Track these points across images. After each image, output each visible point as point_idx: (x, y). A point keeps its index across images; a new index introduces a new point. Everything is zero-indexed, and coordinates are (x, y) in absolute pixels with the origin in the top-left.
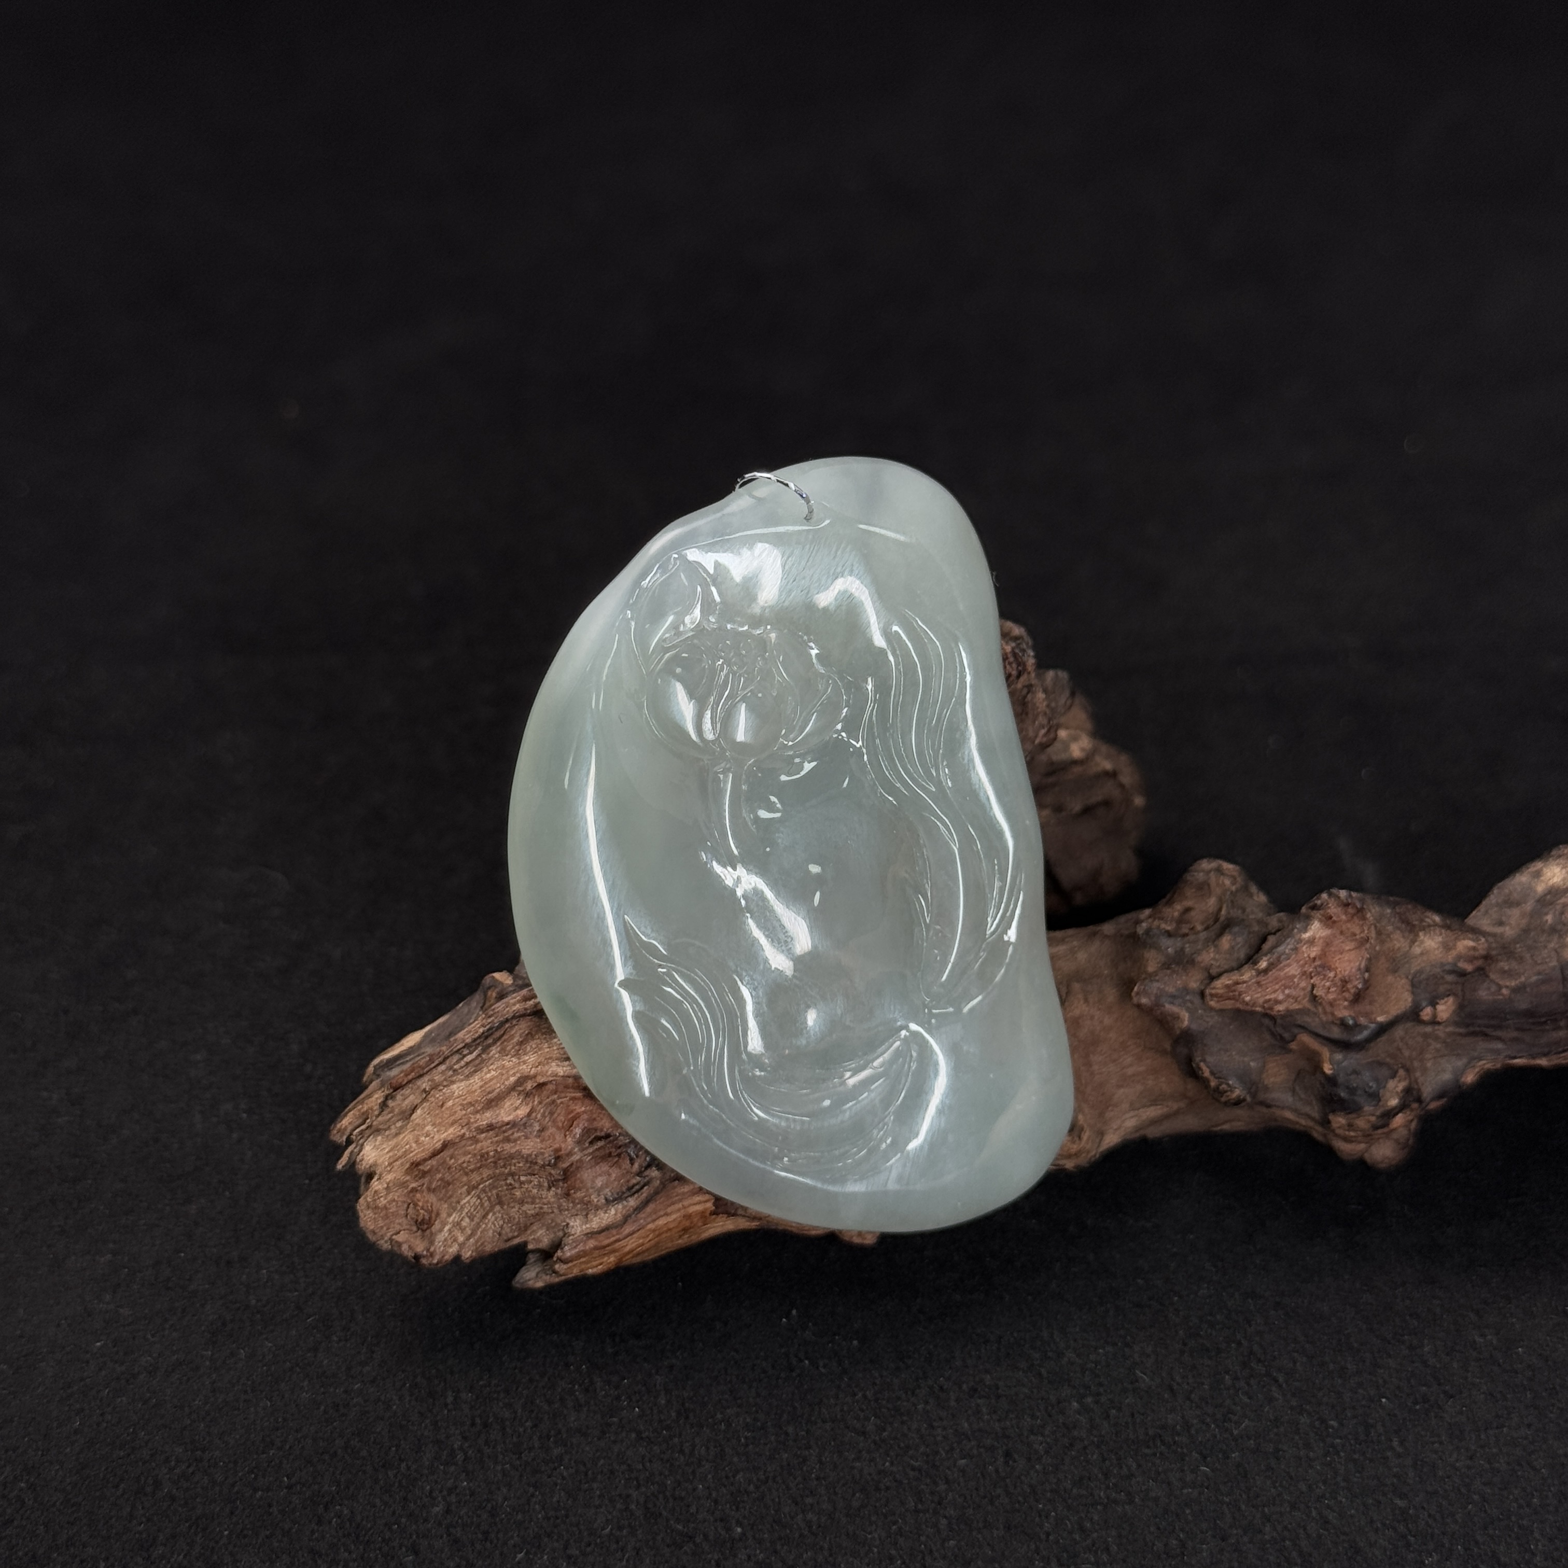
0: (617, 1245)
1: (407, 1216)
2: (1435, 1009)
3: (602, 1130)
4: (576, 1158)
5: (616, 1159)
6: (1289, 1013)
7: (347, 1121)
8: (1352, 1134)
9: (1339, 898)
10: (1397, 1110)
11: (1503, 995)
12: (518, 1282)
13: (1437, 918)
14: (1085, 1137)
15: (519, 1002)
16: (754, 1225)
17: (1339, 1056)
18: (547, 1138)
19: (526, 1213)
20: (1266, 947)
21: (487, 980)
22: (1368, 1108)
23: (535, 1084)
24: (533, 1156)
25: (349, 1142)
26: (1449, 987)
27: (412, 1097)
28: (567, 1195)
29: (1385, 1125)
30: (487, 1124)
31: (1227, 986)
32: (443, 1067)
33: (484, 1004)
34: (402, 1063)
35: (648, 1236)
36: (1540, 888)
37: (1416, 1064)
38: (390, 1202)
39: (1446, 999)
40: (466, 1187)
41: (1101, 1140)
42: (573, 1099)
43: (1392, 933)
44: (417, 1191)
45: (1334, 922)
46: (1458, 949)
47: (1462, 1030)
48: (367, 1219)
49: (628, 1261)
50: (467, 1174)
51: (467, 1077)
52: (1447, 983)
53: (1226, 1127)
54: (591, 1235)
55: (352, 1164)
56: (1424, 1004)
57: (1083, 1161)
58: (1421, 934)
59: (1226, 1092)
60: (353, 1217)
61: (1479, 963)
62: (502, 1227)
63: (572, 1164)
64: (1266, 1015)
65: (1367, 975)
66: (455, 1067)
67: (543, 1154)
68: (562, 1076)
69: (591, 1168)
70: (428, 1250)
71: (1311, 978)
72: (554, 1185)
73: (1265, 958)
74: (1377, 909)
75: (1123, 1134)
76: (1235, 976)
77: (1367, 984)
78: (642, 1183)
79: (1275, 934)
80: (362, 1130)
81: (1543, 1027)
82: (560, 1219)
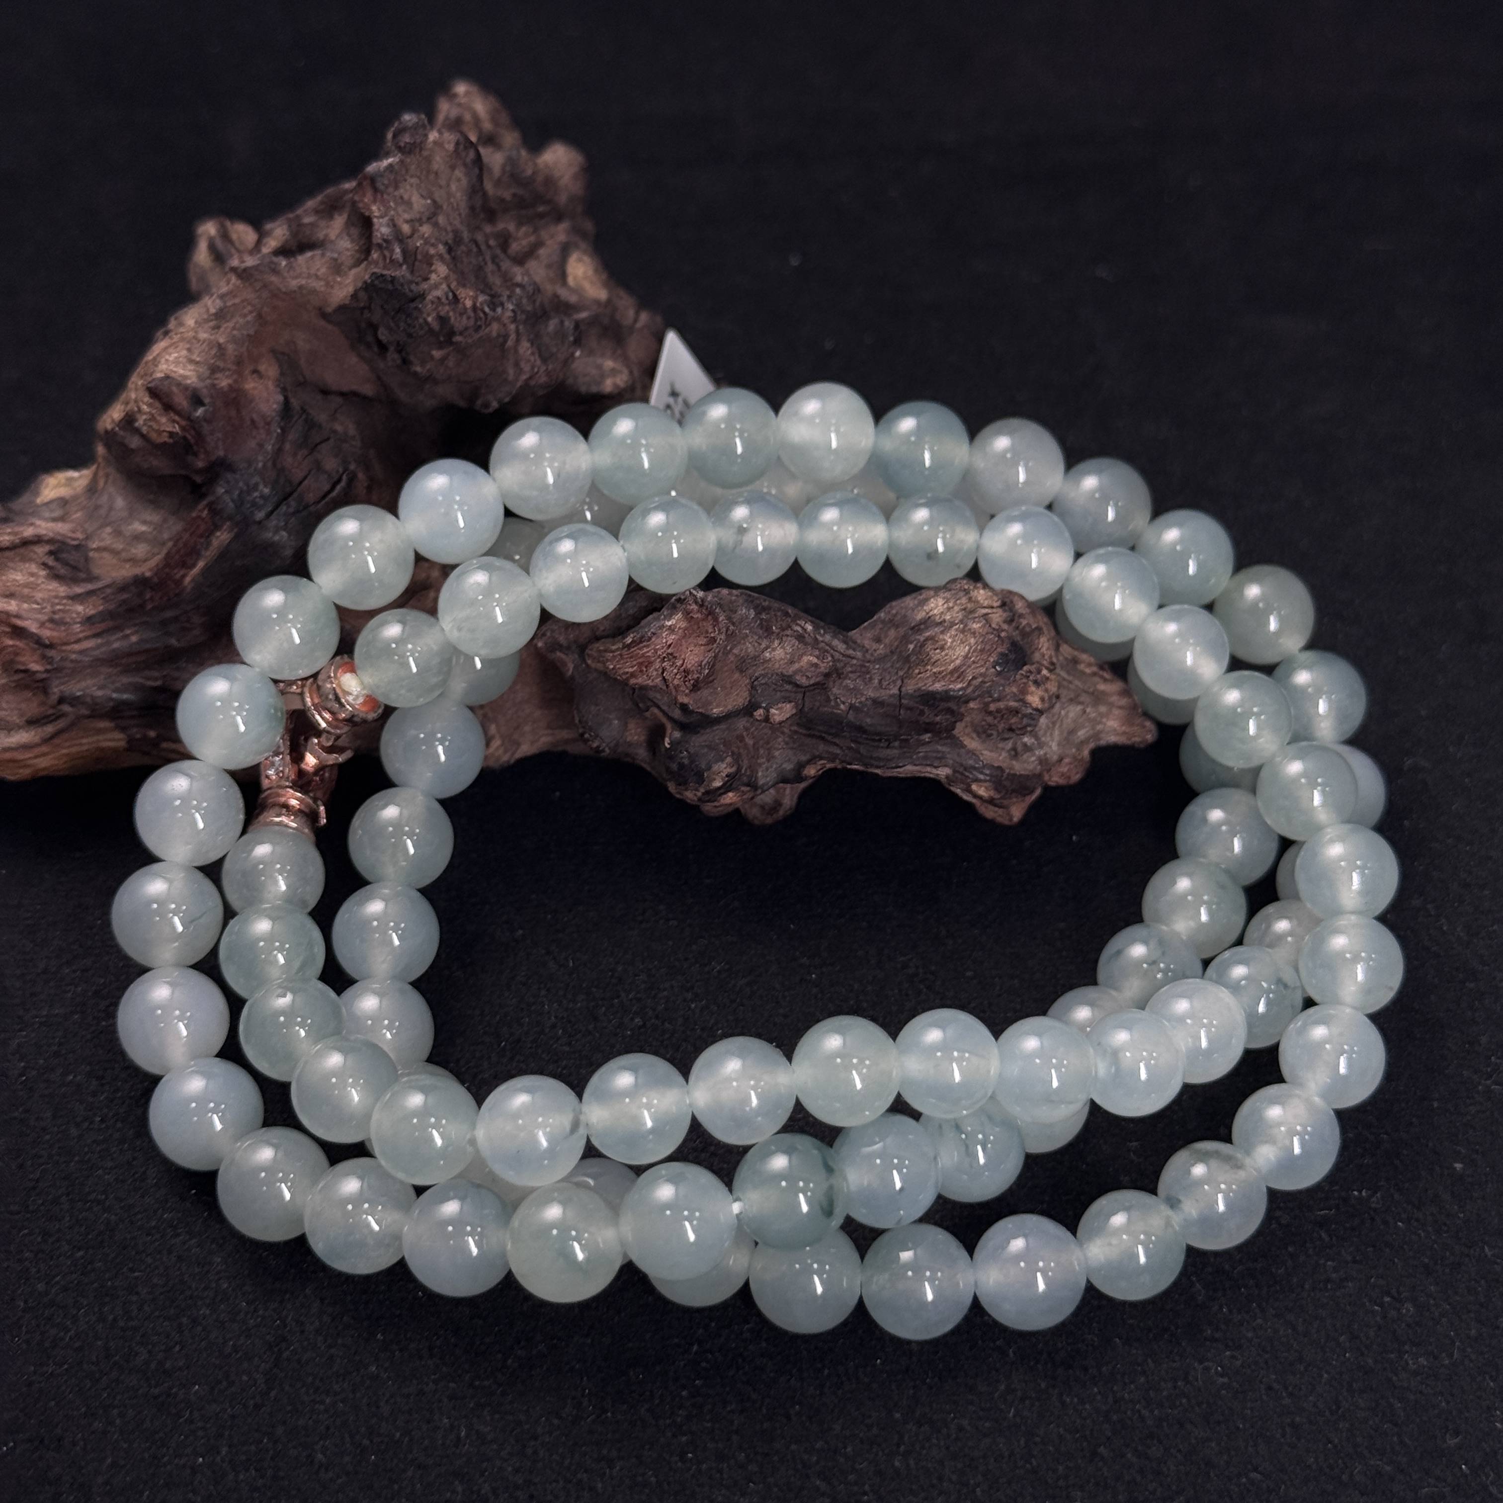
0: (31, 761)
2: (768, 711)
3: (24, 664)
5: (35, 690)
6: (643, 688)
9: (696, 598)
10: (722, 791)
11: (841, 710)
17: (677, 735)
26: (788, 695)
29: (715, 801)
31: (600, 651)
35: (60, 758)
36: (920, 615)
39: (780, 705)
41: (517, 749)
43: (747, 636)
45: (692, 617)
46: (802, 664)
47: (803, 731)
52: (786, 691)
56: (759, 705)
58: (776, 642)
59: (589, 740)
61: (818, 679)
64: (627, 685)
65: (707, 671)
69: (16, 692)
71: (663, 661)
73: (632, 635)
75: (541, 746)
76: (608, 644)
77: (707, 677)
78: (56, 715)
81: (876, 744)
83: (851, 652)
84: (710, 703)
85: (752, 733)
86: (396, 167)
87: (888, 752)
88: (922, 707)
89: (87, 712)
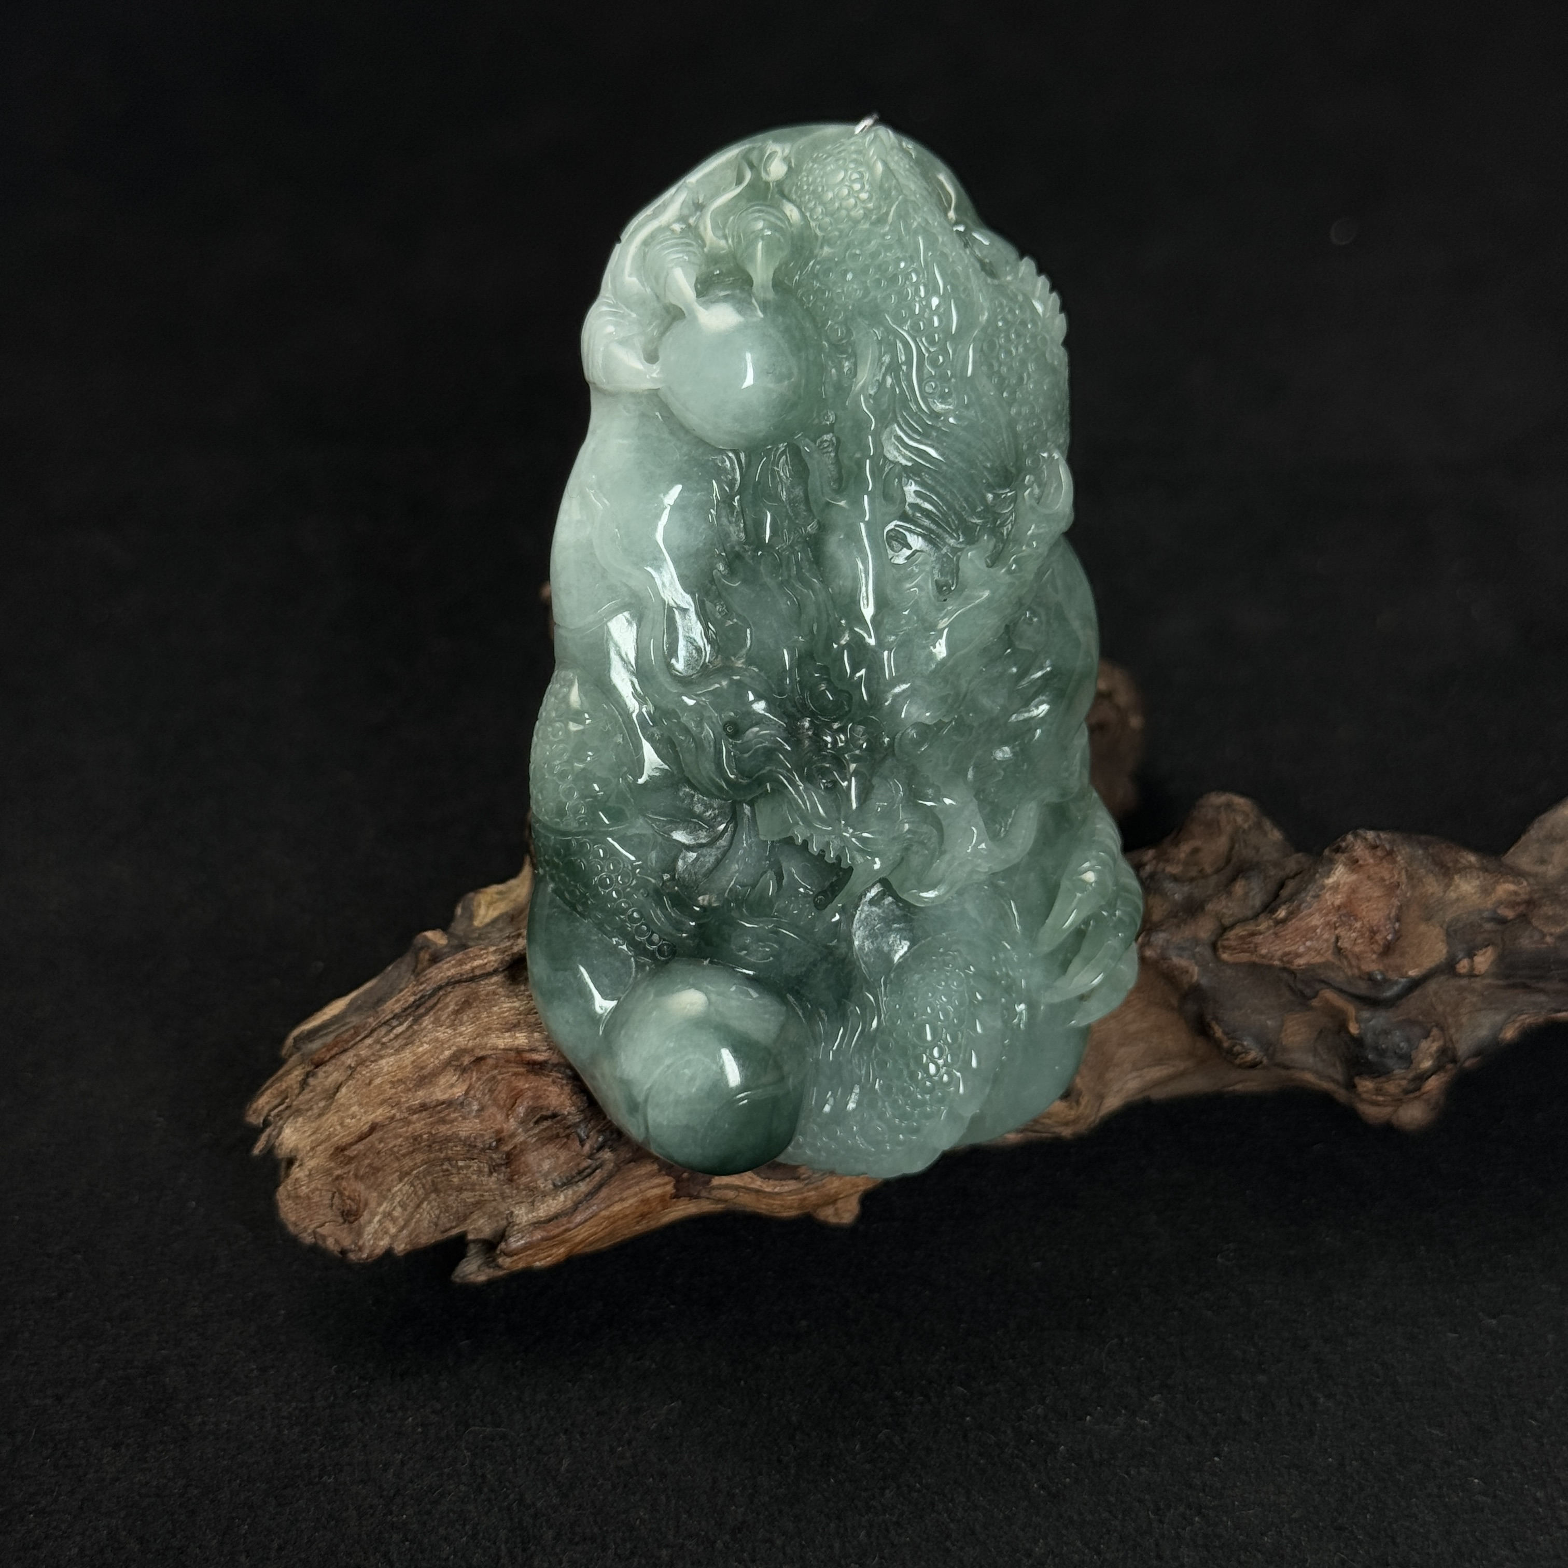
0: (567, 1235)
1: (332, 1206)
2: (1473, 961)
3: (548, 1109)
4: (520, 1139)
5: (565, 1140)
6: (1311, 968)
7: (264, 1102)
8: (1381, 1098)
9: (1366, 839)
10: (1429, 1074)
11: (1547, 943)
12: (458, 1276)
13: (1472, 858)
14: (1084, 1102)
15: (454, 966)
16: (720, 1207)
17: (1366, 1014)
18: (487, 1118)
19: (465, 1202)
20: (1285, 893)
21: (419, 939)
22: (1397, 1072)
23: (473, 1059)
24: (472, 1139)
25: (266, 1124)
26: (1488, 936)
27: (335, 1074)
28: (511, 1180)
29: (1419, 1089)
30: (420, 1104)
31: (1242, 938)
32: (369, 1041)
33: (416, 967)
34: (326, 1035)
35: (601, 1224)
37: (1450, 1020)
38: (313, 1191)
39: (1484, 950)
40: (398, 1174)
41: (1101, 1104)
42: (516, 1074)
43: (1424, 877)
44: (343, 1178)
45: (1361, 866)
46: (1498, 894)
47: (1501, 982)
48: (288, 1210)
50: (398, 1159)
51: (398, 1051)
52: (1485, 931)
53: (1239, 1087)
54: (538, 1224)
55: (270, 1150)
56: (1460, 957)
57: (1082, 1127)
58: (1456, 877)
59: (1239, 1054)
60: (272, 1207)
61: (1522, 908)
62: (438, 1217)
63: (515, 1147)
64: (1284, 969)
65: (1397, 925)
66: (384, 1040)
67: (482, 1135)
68: (504, 1050)
69: (536, 1150)
70: (356, 1244)
71: (1336, 928)
72: (495, 1171)
73: (1284, 907)
74: (1408, 850)
75: (1126, 1095)
76: (1251, 927)
77: (1398, 935)
78: (594, 1166)
79: (1293, 877)
80: (281, 1111)
82: (502, 1207)
84: (1404, 966)
89: (629, 1155)
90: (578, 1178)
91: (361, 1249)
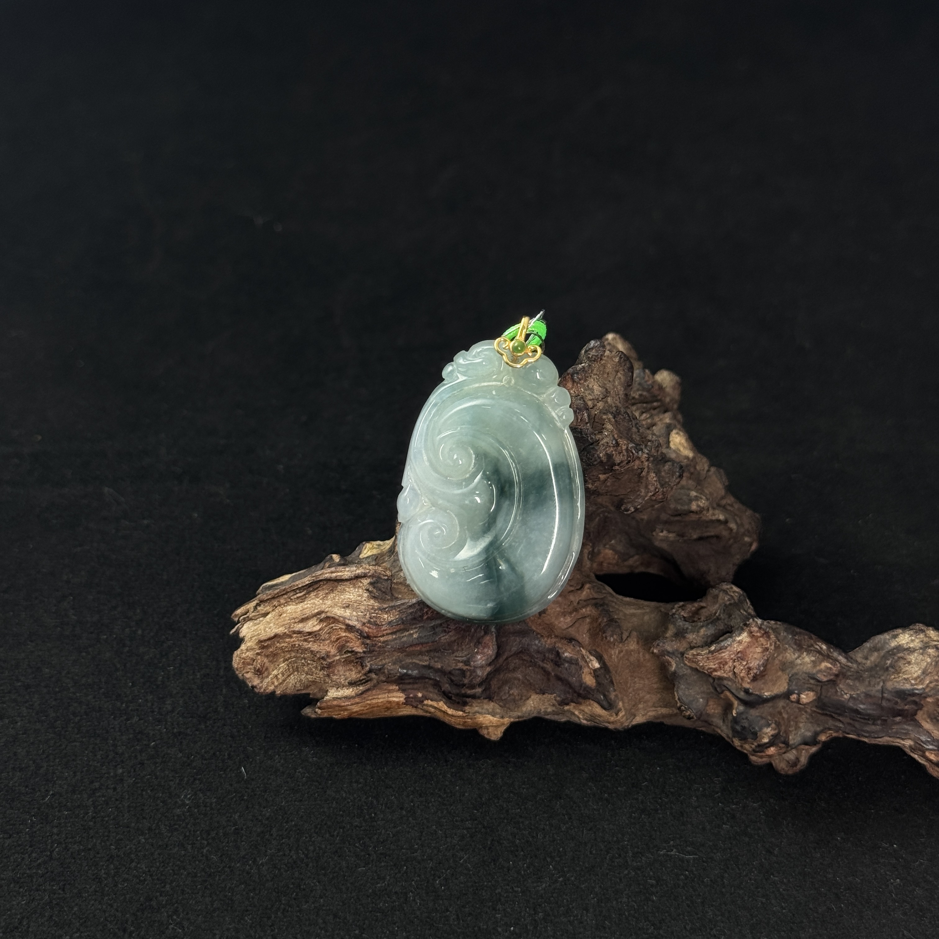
0: (349, 707)
2: (799, 696)
3: (351, 648)
4: (338, 658)
5: (356, 664)
6: (720, 678)
7: (239, 611)
8: (745, 751)
9: (757, 623)
10: (768, 745)
11: (844, 698)
12: (304, 713)
13: (824, 647)
14: (621, 714)
15: (329, 573)
16: (428, 715)
17: (741, 708)
18: (325, 645)
19: (308, 680)
20: (721, 639)
21: (328, 557)
22: (750, 740)
23: (326, 616)
24: (316, 652)
25: (238, 622)
26: (811, 686)
27: (268, 607)
28: (328, 676)
30: (298, 630)
31: (694, 655)
32: (286, 596)
35: (367, 707)
36: (893, 644)
37: (792, 723)
38: (247, 657)
39: (807, 692)
40: (283, 659)
41: (634, 719)
42: (341, 628)
43: (787, 649)
44: (259, 654)
45: (753, 635)
46: (821, 667)
47: (820, 711)
48: (236, 662)
49: (354, 715)
50: (284, 652)
51: (296, 604)
52: (811, 684)
54: (337, 699)
55: (237, 633)
56: (796, 692)
58: (805, 653)
59: (684, 711)
61: (832, 677)
62: (296, 683)
63: (334, 661)
64: (710, 676)
65: (762, 668)
66: (292, 598)
67: (321, 652)
68: (339, 616)
69: (343, 666)
70: (259, 685)
71: (734, 661)
72: (323, 669)
73: (715, 645)
74: (785, 634)
75: (648, 718)
76: (699, 651)
77: (763, 673)
78: (367, 679)
79: (730, 633)
80: (245, 617)
81: (866, 721)
82: (324, 687)
83: (850, 664)
84: (763, 689)
85: (787, 711)
86: (586, 369)
87: (873, 727)
88: (896, 699)
89: (384, 679)
90: (359, 683)
91: (261, 688)
